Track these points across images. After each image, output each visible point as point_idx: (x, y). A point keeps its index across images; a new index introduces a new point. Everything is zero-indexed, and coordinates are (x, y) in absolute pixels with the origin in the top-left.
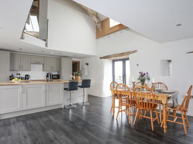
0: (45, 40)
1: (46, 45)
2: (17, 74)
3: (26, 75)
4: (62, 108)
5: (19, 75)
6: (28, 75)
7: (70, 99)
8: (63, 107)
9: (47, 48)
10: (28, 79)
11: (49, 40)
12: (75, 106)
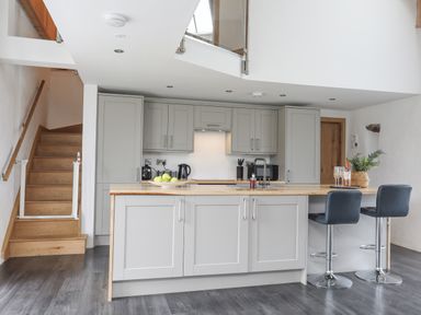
0: (240, 52)
1: (245, 67)
2: (158, 162)
3: (181, 166)
4: (299, 284)
5: (164, 163)
6: (186, 166)
7: (328, 256)
8: (304, 282)
9: (245, 77)
10: (185, 177)
11: (251, 51)
12: (349, 284)
